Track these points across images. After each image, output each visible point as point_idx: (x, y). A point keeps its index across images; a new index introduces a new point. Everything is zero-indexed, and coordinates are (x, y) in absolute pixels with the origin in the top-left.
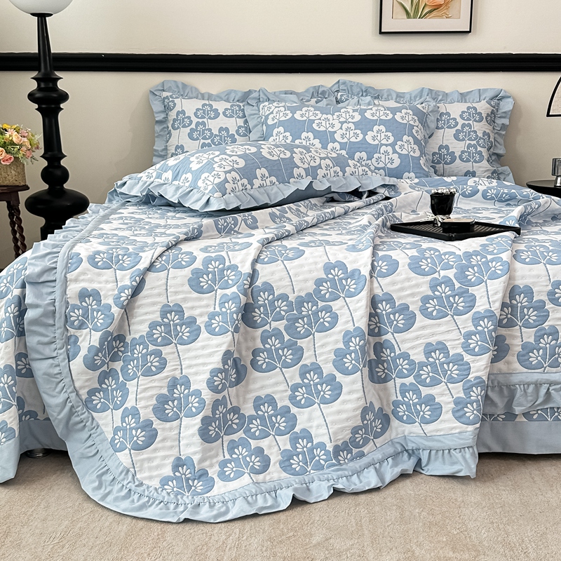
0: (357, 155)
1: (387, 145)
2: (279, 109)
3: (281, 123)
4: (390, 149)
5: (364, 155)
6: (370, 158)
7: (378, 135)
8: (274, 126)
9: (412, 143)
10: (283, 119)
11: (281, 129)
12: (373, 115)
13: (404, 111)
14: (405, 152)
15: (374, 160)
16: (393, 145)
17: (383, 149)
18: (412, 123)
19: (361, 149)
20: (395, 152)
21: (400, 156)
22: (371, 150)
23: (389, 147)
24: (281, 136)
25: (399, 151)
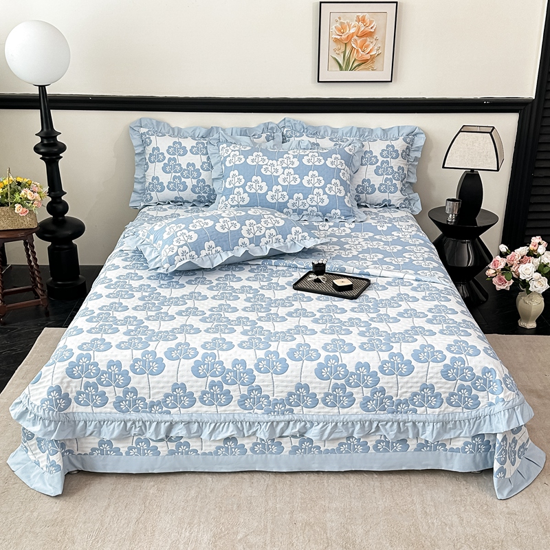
0: (296, 196)
1: (318, 188)
2: (235, 153)
3: (235, 167)
4: (321, 191)
5: (301, 196)
6: (305, 198)
7: (312, 179)
8: (231, 169)
9: (339, 185)
10: (237, 163)
11: (236, 172)
12: (308, 161)
13: (334, 156)
14: (333, 193)
15: (308, 200)
16: (323, 188)
17: (316, 191)
18: (339, 167)
19: (298, 191)
20: (325, 193)
21: (329, 196)
22: (307, 192)
23: (320, 189)
24: (236, 178)
25: (328, 192)
